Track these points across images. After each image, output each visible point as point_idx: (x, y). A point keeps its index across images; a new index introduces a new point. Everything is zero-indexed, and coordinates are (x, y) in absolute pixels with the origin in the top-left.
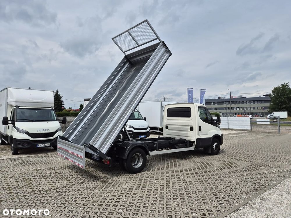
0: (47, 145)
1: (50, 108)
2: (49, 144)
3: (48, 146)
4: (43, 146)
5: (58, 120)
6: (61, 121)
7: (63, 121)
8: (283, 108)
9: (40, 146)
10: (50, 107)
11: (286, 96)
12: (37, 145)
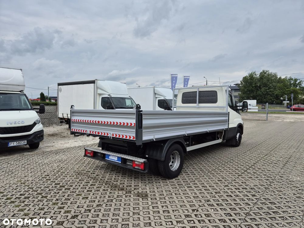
0: (23, 143)
1: (20, 93)
2: (26, 141)
3: (25, 144)
4: (18, 145)
5: (34, 109)
6: (38, 110)
7: (40, 110)
8: (252, 97)
9: (12, 144)
10: (20, 91)
11: (254, 85)
12: (8, 144)
